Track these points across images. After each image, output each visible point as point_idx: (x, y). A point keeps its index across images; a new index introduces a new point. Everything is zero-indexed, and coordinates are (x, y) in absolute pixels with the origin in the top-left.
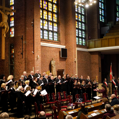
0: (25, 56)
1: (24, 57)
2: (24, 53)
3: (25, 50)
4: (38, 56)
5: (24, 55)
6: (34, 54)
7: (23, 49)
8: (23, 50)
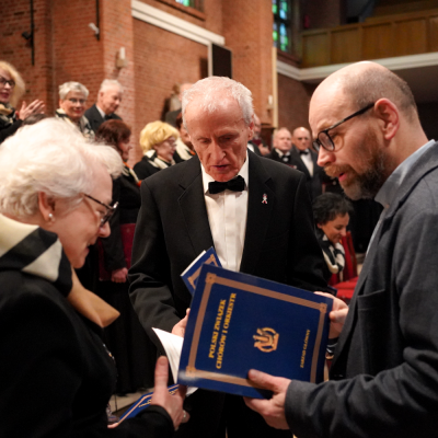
0: (48, 53)
1: (40, 58)
2: (38, 38)
3: (48, 23)
4: (123, 55)
5: (39, 48)
6: (98, 37)
7: (32, 11)
8: (32, 21)
